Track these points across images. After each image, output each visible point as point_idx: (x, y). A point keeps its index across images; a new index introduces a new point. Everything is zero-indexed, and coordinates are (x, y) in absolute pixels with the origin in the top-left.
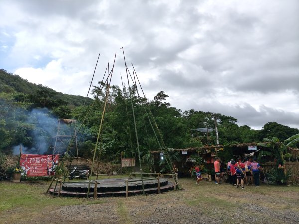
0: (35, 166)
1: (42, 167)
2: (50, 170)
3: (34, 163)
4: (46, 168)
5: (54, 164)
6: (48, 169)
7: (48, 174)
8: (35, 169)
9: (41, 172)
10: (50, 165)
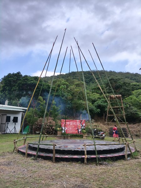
0: (70, 127)
1: (74, 127)
2: (80, 130)
3: (69, 125)
4: (77, 129)
5: (82, 126)
6: (78, 129)
7: (79, 133)
8: (70, 129)
9: (74, 131)
10: (80, 127)
